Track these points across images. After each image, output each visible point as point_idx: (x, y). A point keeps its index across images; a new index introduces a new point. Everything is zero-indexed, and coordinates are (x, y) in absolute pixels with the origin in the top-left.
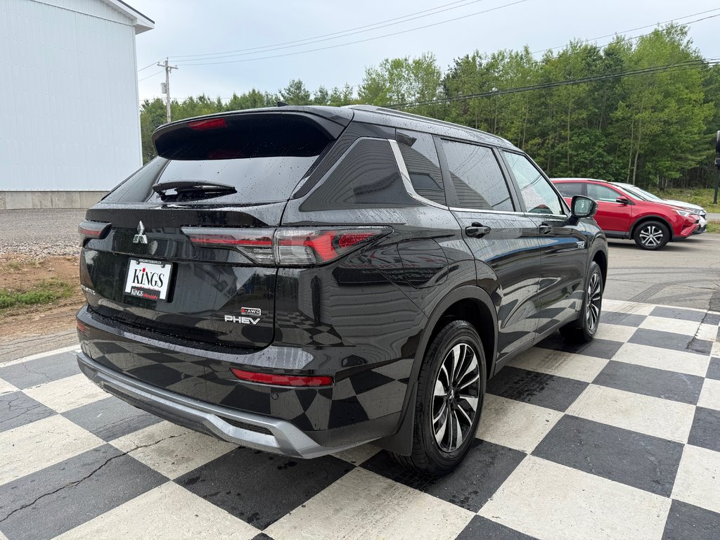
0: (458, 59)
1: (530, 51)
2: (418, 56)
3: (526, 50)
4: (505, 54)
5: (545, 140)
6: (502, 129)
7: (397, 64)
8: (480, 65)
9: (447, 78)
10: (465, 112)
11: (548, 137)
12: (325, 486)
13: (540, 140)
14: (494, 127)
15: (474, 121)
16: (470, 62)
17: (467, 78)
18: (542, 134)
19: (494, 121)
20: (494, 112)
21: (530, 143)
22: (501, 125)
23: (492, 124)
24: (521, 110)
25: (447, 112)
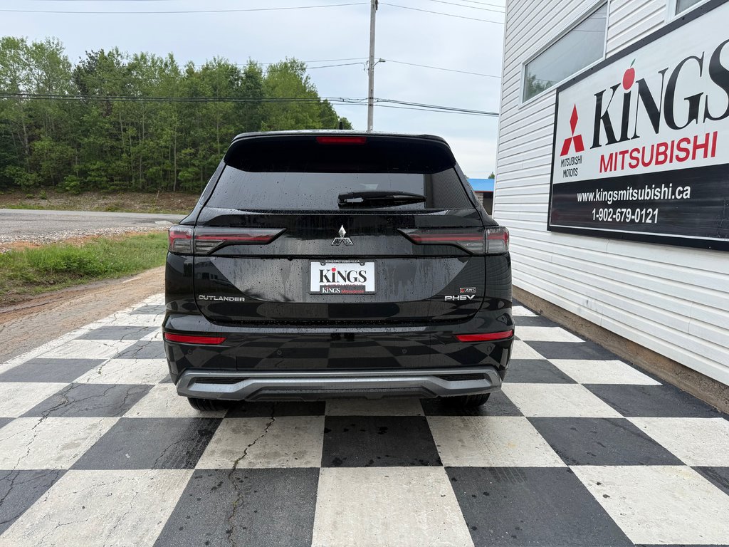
0: (91, 53)
1: (175, 59)
2: (41, 40)
3: (171, 57)
4: (147, 57)
5: (198, 151)
6: (152, 135)
7: (11, 44)
8: (118, 64)
9: (80, 72)
10: (109, 112)
11: (200, 148)
12: (429, 432)
13: (193, 151)
14: (142, 132)
15: (119, 123)
16: (106, 58)
17: (106, 76)
18: (195, 145)
19: (141, 126)
20: (142, 117)
21: (183, 151)
22: (151, 130)
23: (139, 128)
24: (171, 117)
25: (84, 109)
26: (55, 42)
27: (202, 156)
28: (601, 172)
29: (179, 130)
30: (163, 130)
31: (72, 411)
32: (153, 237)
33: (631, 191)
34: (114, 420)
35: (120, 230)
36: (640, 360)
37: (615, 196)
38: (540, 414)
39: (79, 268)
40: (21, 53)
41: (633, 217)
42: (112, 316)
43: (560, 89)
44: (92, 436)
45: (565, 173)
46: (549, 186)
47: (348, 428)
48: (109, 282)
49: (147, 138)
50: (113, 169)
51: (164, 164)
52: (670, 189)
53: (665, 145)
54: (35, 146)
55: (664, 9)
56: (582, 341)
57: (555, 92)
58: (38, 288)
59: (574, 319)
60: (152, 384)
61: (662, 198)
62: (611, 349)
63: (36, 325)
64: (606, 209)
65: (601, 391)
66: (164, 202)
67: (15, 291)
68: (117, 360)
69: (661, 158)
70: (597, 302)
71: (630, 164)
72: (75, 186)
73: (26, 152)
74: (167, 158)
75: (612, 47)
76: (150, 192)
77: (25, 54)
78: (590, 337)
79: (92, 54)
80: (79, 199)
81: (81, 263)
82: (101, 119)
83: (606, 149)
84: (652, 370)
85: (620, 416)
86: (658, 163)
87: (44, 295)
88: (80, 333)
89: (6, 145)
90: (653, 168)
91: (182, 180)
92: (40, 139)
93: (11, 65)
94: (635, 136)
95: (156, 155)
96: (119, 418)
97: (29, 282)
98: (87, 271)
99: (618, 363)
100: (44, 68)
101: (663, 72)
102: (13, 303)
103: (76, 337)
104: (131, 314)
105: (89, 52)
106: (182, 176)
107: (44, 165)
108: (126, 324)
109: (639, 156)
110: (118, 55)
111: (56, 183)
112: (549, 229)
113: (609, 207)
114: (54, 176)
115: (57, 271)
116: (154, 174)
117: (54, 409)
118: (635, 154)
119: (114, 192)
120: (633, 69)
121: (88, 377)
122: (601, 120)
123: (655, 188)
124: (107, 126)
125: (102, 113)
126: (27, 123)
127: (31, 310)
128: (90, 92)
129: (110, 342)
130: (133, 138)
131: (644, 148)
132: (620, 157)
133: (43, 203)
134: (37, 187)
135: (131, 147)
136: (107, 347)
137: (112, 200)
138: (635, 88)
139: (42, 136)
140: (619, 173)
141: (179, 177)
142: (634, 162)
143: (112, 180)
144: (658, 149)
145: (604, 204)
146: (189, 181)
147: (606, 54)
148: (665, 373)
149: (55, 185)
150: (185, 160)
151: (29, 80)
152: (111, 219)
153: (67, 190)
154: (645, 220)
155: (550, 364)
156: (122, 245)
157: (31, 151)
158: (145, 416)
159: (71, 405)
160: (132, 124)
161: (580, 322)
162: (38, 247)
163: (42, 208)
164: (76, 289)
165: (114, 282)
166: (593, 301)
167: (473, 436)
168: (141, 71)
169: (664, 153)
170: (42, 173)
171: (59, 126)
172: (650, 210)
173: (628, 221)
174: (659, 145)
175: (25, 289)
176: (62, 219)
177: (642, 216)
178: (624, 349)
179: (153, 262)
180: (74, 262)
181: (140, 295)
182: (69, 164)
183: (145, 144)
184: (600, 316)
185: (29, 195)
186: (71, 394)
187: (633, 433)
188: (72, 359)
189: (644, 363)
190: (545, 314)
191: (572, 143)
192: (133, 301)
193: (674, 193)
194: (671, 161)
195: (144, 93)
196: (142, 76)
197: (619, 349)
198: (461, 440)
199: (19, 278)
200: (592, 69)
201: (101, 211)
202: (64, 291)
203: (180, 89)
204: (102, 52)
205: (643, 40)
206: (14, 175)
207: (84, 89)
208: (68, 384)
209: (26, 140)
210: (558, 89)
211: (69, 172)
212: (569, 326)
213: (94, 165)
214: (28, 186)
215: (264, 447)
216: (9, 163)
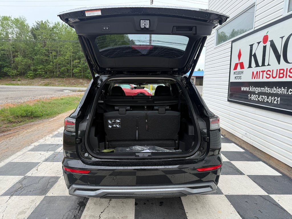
4: (60, 23)
5: (80, 61)
6: (62, 55)
7: (5, 19)
8: (49, 26)
9: (33, 29)
10: (45, 46)
11: (82, 60)
12: (182, 205)
13: (78, 61)
14: (58, 53)
15: (49, 50)
16: (44, 24)
17: (44, 31)
18: (79, 59)
19: (58, 51)
20: (58, 47)
21: (75, 61)
22: (62, 53)
23: (57, 52)
24: (70, 47)
25: (35, 45)
26: (23, 18)
27: (82, 63)
28: (252, 79)
29: (73, 53)
30: (66, 53)
31: (24, 192)
32: (62, 99)
33: (267, 88)
34: (42, 197)
35: (49, 96)
36: (271, 162)
37: (259, 90)
38: (231, 193)
39: (31, 115)
40: (10, 22)
41: (268, 100)
42: (44, 138)
43: (233, 42)
44: (32, 207)
45: (235, 78)
46: (228, 82)
47: (145, 202)
48: (44, 120)
49: (60, 56)
50: (47, 69)
51: (67, 66)
52: (286, 90)
53: (283, 70)
54: (15, 59)
55: (282, 10)
56: (244, 151)
57: (231, 42)
58: (14, 124)
59: (240, 140)
60: (59, 176)
61: (282, 93)
62: (257, 155)
63: (12, 143)
64: (255, 95)
65: (256, 179)
66: (67, 82)
67: (4, 126)
68: (45, 162)
69: (281, 75)
70: (251, 135)
71: (266, 77)
72: (32, 75)
73: (12, 62)
74: (68, 64)
75: (257, 25)
76: (62, 78)
77: (11, 22)
78: (247, 149)
79: (38, 22)
80: (33, 81)
81: (32, 113)
82: (42, 48)
83: (254, 69)
84: (277, 168)
85: (267, 194)
86: (279, 77)
87: (16, 127)
88: (30, 147)
89: (4, 59)
90: (277, 80)
91: (75, 73)
92: (17, 57)
93: (6, 27)
94: (269, 65)
95: (64, 63)
96: (44, 196)
97: (11, 122)
98: (35, 116)
99: (261, 163)
100: (19, 28)
101: (282, 38)
102: (3, 132)
103: (28, 150)
104: (52, 137)
105: (37, 21)
106: (75, 71)
107: (19, 67)
108: (50, 143)
109: (271, 74)
110: (48, 23)
111: (24, 74)
112: (228, 101)
113: (256, 94)
114: (23, 71)
115: (22, 117)
116: (63, 70)
117: (16, 191)
118: (268, 73)
119: (47, 78)
120: (267, 35)
121: (32, 173)
122: (253, 57)
123: (278, 88)
124: (44, 51)
125: (42, 46)
126: (12, 51)
127: (10, 135)
128: (37, 38)
129: (42, 153)
130: (55, 56)
131: (273, 70)
132: (261, 73)
133: (19, 82)
134: (17, 76)
135: (54, 60)
136: (41, 155)
137: (47, 81)
138: (268, 44)
139: (19, 56)
140: (260, 80)
141: (73, 72)
142: (268, 76)
143: (46, 73)
144: (280, 72)
145: (254, 93)
146: (77, 73)
147: (254, 28)
148: (282, 169)
149: (24, 75)
150: (75, 65)
151: (13, 33)
152: (46, 90)
153: (29, 77)
154: (274, 102)
155: (231, 164)
156: (49, 103)
157: (14, 62)
158: (56, 195)
159: (24, 189)
160: (54, 50)
161: (242, 142)
162: (15, 106)
163: (18, 85)
164: (30, 124)
165: (46, 120)
166: (249, 134)
167: (202, 207)
168: (58, 29)
169: (283, 73)
170: (18, 70)
171: (25, 51)
172: (276, 98)
173: (265, 101)
174: (280, 70)
175: (9, 125)
176: (26, 90)
177: (272, 100)
178: (263, 156)
179: (62, 110)
180: (29, 112)
181: (56, 127)
182: (29, 67)
183: (60, 58)
184: (252, 141)
185: (13, 79)
186: (24, 182)
187: (274, 204)
188: (26, 162)
189: (272, 163)
190: (227, 136)
191: (239, 65)
192: (53, 131)
193: (287, 91)
194: (286, 77)
195: (59, 38)
196: (58, 31)
197: (261, 156)
198: (197, 209)
199: (6, 121)
200: (248, 34)
201: (42, 86)
202: (25, 125)
203: (73, 36)
204: (42, 21)
205: (272, 23)
206: (7, 71)
207: (35, 36)
208: (23, 176)
209: (12, 57)
210: (232, 41)
211: (29, 70)
212: (237, 143)
213: (39, 67)
214: (13, 76)
215: (108, 213)
216: (5, 67)
